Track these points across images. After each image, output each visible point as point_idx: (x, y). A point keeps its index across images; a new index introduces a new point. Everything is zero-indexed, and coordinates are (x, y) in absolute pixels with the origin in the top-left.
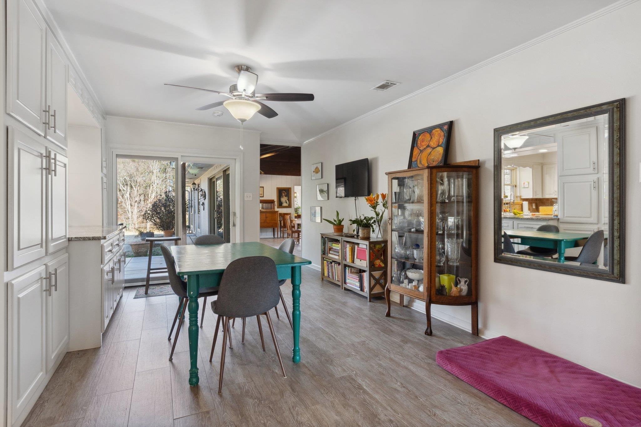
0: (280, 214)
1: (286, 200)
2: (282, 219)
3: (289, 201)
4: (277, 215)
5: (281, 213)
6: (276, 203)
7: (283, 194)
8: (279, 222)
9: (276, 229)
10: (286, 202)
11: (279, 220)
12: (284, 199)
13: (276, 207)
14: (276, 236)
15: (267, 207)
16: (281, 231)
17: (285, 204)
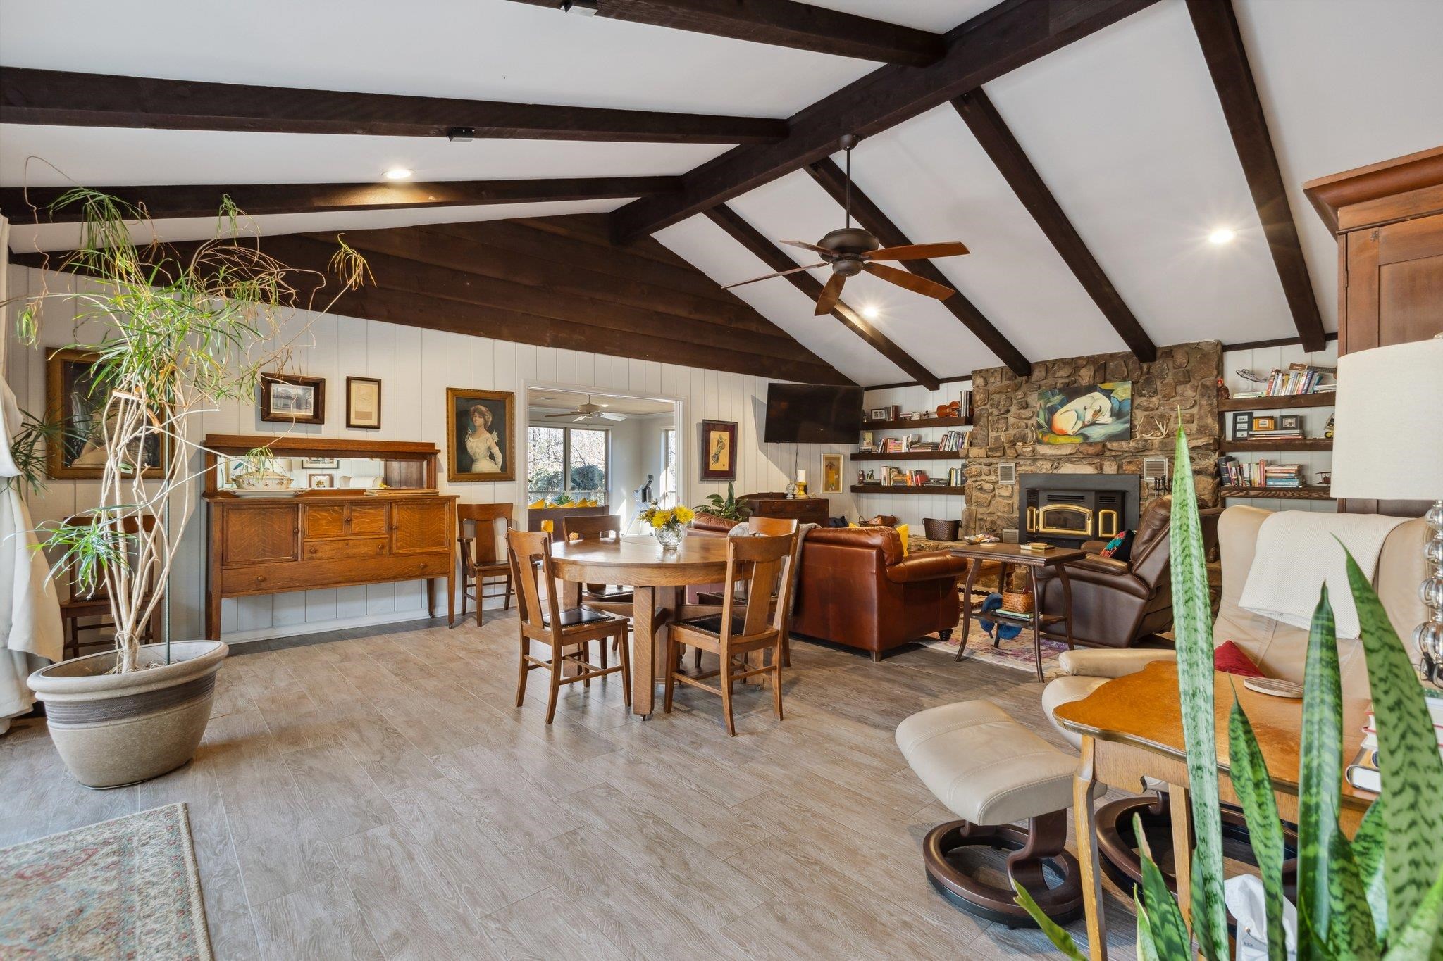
0: (465, 511)
1: (489, 449)
2: (469, 530)
3: (502, 450)
4: (447, 517)
5: (469, 506)
6: (443, 459)
7: (479, 421)
8: (458, 546)
9: (443, 583)
10: (492, 457)
11: (457, 535)
12: (481, 443)
13: (442, 477)
14: (442, 611)
15: (403, 475)
16: (465, 586)
17: (483, 465)
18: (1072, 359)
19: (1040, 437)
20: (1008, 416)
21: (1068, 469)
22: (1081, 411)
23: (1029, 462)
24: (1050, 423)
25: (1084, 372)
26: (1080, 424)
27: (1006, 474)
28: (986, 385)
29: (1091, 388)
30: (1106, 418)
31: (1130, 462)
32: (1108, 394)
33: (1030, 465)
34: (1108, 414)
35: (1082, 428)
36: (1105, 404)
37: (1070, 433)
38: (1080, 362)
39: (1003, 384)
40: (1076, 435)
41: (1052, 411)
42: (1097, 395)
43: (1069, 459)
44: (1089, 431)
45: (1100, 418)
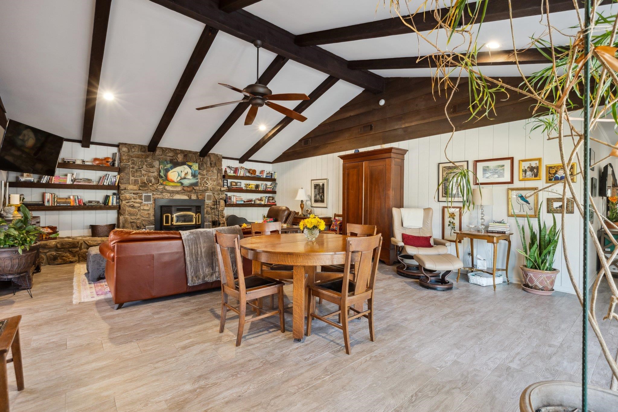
18: (174, 149)
19: (162, 182)
20: (142, 170)
21: (177, 197)
22: (180, 172)
23: (159, 193)
24: (166, 176)
25: (179, 156)
26: (179, 178)
27: (148, 198)
28: (129, 152)
29: (183, 164)
30: (189, 176)
31: (201, 195)
32: (190, 167)
33: (160, 195)
34: (191, 175)
35: (180, 180)
36: (190, 171)
37: (175, 181)
38: (178, 151)
39: (139, 153)
40: (178, 182)
41: (167, 171)
42: (186, 166)
43: (178, 192)
44: (183, 181)
45: (188, 176)
